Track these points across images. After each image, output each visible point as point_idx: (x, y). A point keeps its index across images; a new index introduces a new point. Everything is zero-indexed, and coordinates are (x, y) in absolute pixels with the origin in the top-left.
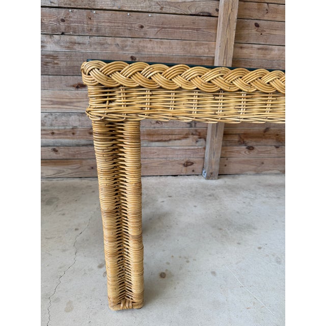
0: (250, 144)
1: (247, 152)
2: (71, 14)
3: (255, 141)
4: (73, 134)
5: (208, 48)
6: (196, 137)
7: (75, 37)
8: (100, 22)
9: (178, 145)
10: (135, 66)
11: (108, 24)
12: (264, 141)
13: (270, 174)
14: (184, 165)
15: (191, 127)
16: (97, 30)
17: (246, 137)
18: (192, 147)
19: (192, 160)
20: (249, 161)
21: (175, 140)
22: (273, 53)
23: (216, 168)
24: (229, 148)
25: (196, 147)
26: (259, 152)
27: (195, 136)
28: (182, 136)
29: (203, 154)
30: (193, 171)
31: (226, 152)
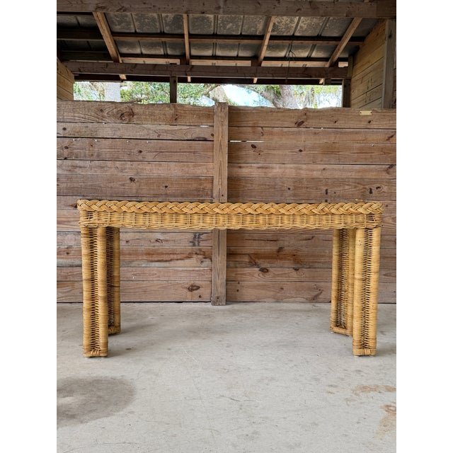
0: (263, 266)
1: (261, 275)
2: (75, 143)
3: (268, 263)
4: (68, 253)
5: (206, 168)
6: (201, 257)
7: (77, 162)
8: (101, 148)
9: (182, 265)
10: (103, 202)
11: (108, 150)
12: (279, 263)
13: (293, 302)
14: (189, 289)
15: (194, 245)
16: (98, 156)
17: (258, 258)
18: (197, 269)
19: (198, 283)
20: (265, 285)
21: (177, 260)
22: (275, 171)
23: (222, 291)
24: (240, 270)
25: (202, 269)
26: (275, 276)
27: (199, 256)
28: (184, 256)
29: (210, 276)
30: (200, 297)
31: (236, 274)
